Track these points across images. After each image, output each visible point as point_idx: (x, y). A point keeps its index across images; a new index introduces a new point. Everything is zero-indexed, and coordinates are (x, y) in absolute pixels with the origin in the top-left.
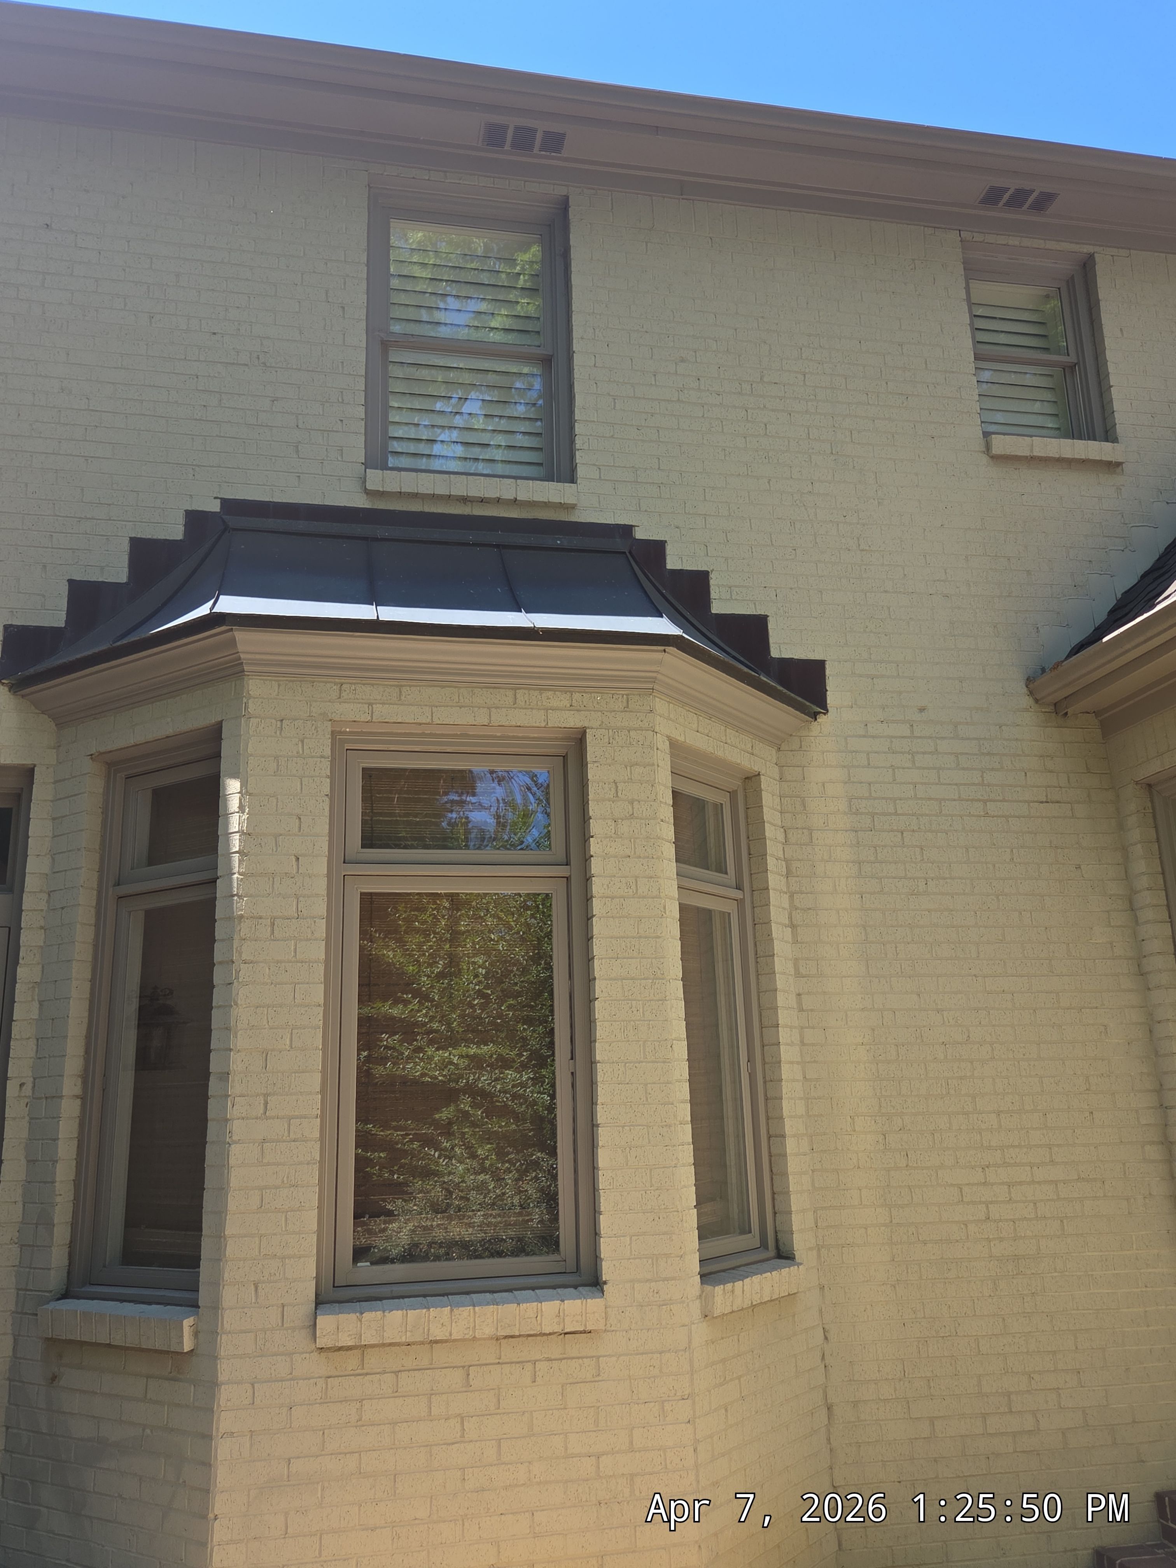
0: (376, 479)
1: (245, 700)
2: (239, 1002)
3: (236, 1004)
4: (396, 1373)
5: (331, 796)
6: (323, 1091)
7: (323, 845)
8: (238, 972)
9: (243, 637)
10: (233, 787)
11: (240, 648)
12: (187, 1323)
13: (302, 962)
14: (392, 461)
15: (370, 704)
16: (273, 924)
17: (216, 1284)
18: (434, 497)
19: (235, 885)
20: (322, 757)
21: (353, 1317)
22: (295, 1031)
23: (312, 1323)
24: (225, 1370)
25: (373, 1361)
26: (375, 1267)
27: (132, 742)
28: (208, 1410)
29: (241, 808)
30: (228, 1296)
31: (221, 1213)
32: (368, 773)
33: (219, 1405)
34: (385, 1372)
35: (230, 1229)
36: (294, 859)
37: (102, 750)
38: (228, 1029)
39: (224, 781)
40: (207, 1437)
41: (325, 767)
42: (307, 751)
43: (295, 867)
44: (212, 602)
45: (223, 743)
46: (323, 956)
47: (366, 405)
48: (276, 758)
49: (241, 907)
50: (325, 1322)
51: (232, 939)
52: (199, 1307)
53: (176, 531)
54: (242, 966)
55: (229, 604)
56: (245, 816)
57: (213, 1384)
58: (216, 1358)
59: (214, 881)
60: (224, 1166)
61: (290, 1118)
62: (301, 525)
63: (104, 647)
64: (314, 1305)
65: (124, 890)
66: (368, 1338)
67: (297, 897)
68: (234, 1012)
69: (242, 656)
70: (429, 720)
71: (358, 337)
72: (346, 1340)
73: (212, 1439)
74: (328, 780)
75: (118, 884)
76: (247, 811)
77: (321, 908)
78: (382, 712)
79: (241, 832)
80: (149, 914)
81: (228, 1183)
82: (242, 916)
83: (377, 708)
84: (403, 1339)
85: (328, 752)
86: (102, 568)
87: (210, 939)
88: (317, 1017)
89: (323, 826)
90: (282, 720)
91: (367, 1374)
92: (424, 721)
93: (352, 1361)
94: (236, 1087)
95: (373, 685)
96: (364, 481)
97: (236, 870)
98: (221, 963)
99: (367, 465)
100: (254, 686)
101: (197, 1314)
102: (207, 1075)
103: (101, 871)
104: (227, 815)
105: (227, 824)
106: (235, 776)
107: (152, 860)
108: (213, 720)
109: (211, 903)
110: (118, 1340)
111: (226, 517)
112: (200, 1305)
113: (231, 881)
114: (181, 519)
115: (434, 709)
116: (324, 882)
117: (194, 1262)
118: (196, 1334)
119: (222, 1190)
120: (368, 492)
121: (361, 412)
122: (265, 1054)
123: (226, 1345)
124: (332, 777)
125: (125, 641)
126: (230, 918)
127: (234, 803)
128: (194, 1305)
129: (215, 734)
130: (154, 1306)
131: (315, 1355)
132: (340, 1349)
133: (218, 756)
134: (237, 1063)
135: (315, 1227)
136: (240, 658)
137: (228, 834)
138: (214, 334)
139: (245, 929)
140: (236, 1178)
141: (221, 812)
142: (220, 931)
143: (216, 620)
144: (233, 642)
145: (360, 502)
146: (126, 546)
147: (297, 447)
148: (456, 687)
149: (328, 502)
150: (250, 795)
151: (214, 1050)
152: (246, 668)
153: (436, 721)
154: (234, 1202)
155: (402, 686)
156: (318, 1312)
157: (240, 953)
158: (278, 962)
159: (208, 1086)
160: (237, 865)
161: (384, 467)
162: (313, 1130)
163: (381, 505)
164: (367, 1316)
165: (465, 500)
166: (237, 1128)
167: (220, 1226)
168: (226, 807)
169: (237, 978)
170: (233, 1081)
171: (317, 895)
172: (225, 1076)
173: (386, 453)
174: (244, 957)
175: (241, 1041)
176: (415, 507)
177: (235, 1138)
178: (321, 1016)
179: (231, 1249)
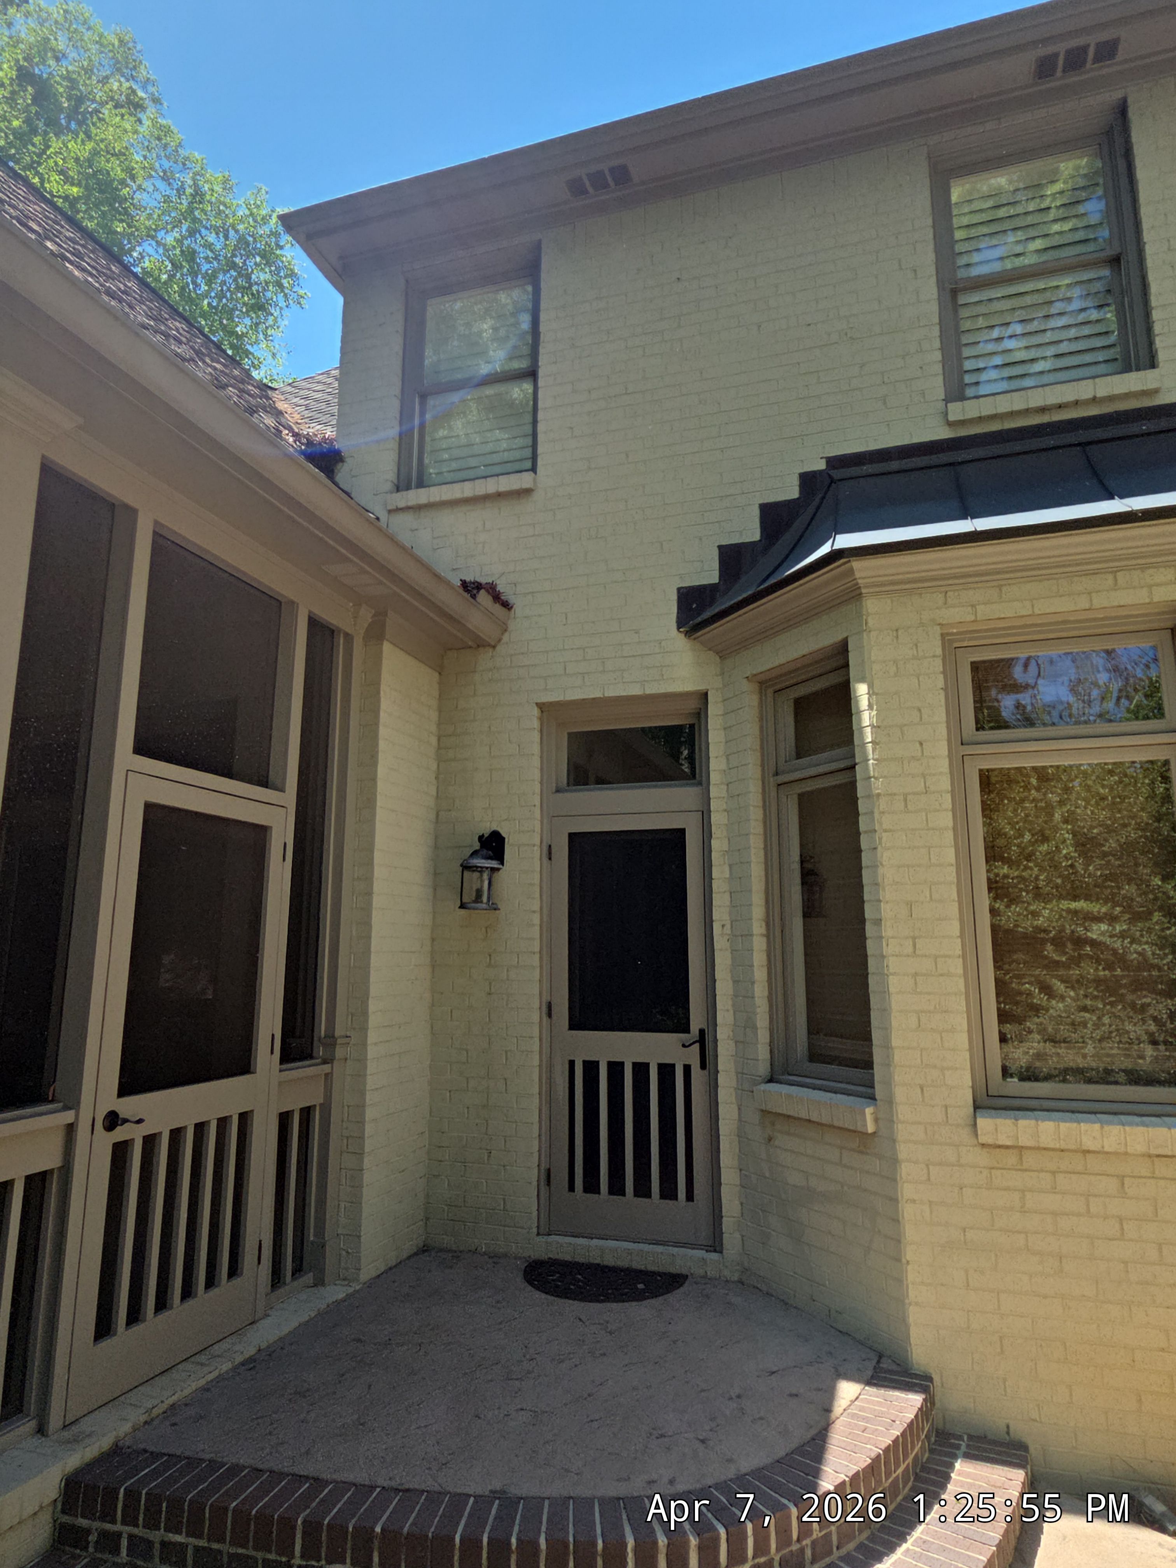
0: (957, 412)
1: (864, 617)
2: (884, 863)
3: (882, 864)
4: (1054, 1173)
5: (945, 689)
6: (962, 936)
7: (943, 730)
8: (880, 839)
9: (858, 565)
10: (861, 690)
11: (858, 575)
12: (869, 1111)
13: (933, 829)
14: (970, 392)
15: (973, 606)
16: (905, 800)
17: (888, 1083)
18: (1012, 414)
19: (871, 768)
20: (934, 656)
21: (1009, 1122)
22: (933, 887)
23: (973, 1123)
24: (903, 1151)
25: (1030, 1160)
26: (1022, 1083)
27: (777, 663)
28: (893, 1179)
29: (870, 707)
30: (900, 1094)
31: (886, 1029)
32: (975, 667)
33: (901, 1178)
34: (1042, 1171)
35: (896, 1042)
36: (918, 745)
37: (755, 672)
38: (877, 884)
39: (854, 686)
40: (894, 1200)
41: (938, 665)
42: (921, 654)
43: (920, 751)
44: (831, 540)
45: (850, 654)
46: (951, 824)
47: (942, 349)
48: (895, 662)
49: (878, 786)
50: (985, 1123)
51: (872, 813)
52: (875, 1099)
53: (792, 492)
54: (884, 834)
55: (845, 541)
56: (874, 713)
57: (894, 1162)
58: (894, 1141)
59: (853, 767)
60: (885, 992)
61: (936, 957)
62: (895, 465)
63: (750, 592)
64: (972, 1109)
65: (782, 779)
66: (1024, 1141)
67: (924, 776)
68: (881, 871)
69: (860, 581)
70: (1030, 612)
71: (930, 290)
72: (1003, 1140)
73: (898, 1202)
74: (942, 676)
75: (777, 774)
76: (875, 707)
77: (945, 783)
78: (983, 611)
79: (872, 725)
80: (801, 796)
81: (890, 1007)
82: (879, 795)
83: (980, 608)
84: (1058, 1146)
85: (939, 651)
86: (741, 532)
87: (856, 813)
88: (951, 874)
89: (941, 715)
90: (897, 630)
91: (1026, 1170)
92: (1025, 614)
93: (1011, 1159)
94: (887, 931)
95: (974, 589)
96: (946, 414)
97: (871, 756)
98: (866, 832)
99: (947, 400)
100: (871, 605)
101: (876, 1105)
102: (863, 921)
103: (762, 766)
104: (859, 712)
105: (860, 720)
106: (862, 680)
107: (799, 756)
108: (840, 637)
109: (853, 784)
110: (814, 1117)
111: (832, 472)
112: (877, 1097)
113: (867, 765)
114: (796, 482)
115: (1034, 601)
116: (946, 762)
117: (868, 1065)
118: (876, 1120)
119: (886, 1011)
120: (951, 424)
121: (938, 356)
122: (910, 905)
123: (902, 1132)
124: (944, 673)
125: (766, 585)
126: (869, 796)
127: (864, 702)
128: (873, 1098)
129: (843, 649)
130: (839, 1096)
131: (978, 1149)
132: (1000, 1147)
133: (847, 665)
134: (887, 911)
135: (966, 1046)
136: (857, 584)
137: (861, 729)
138: (809, 325)
139: (882, 804)
140: (897, 1002)
141: (853, 711)
142: (862, 806)
143: (836, 555)
144: (851, 571)
145: (943, 433)
146: (756, 512)
147: (885, 400)
148: (1055, 579)
149: (916, 440)
150: (877, 694)
151: (869, 901)
152: (864, 591)
153: (1037, 612)
154: (896, 1021)
155: (1002, 585)
156: (978, 1114)
157: (881, 824)
158: (913, 830)
159: (864, 929)
160: (871, 752)
161: (962, 398)
162: (957, 967)
163: (963, 432)
164: (1022, 1123)
165: (1043, 410)
166: (893, 964)
167: (887, 1039)
168: (858, 707)
169: (880, 843)
170: (885, 926)
171: (941, 773)
172: (878, 922)
173: (963, 386)
174: (885, 826)
175: (888, 894)
176: (995, 427)
177: (891, 970)
178: (954, 874)
179: (898, 1057)
